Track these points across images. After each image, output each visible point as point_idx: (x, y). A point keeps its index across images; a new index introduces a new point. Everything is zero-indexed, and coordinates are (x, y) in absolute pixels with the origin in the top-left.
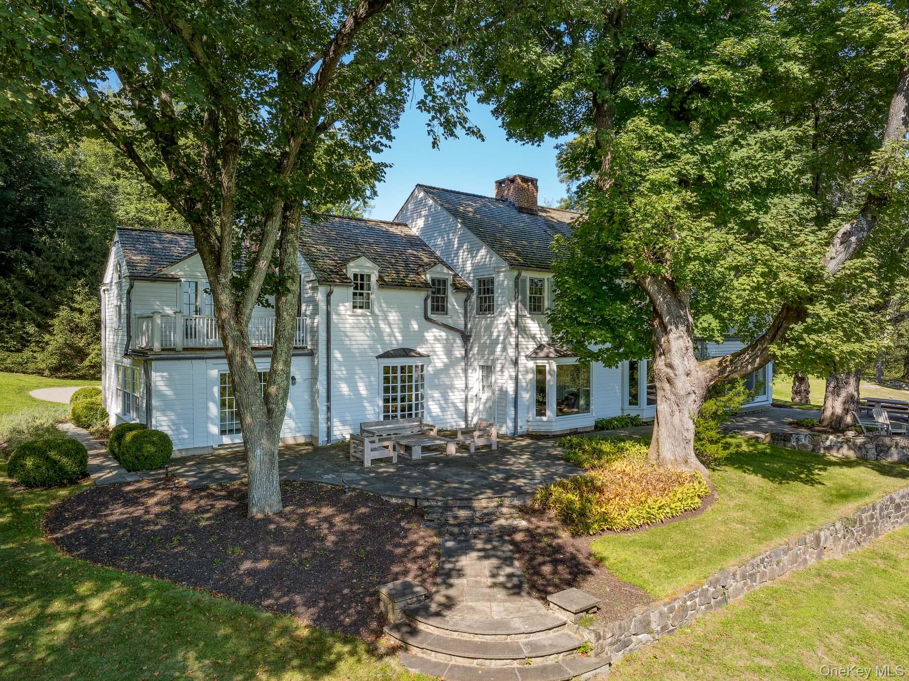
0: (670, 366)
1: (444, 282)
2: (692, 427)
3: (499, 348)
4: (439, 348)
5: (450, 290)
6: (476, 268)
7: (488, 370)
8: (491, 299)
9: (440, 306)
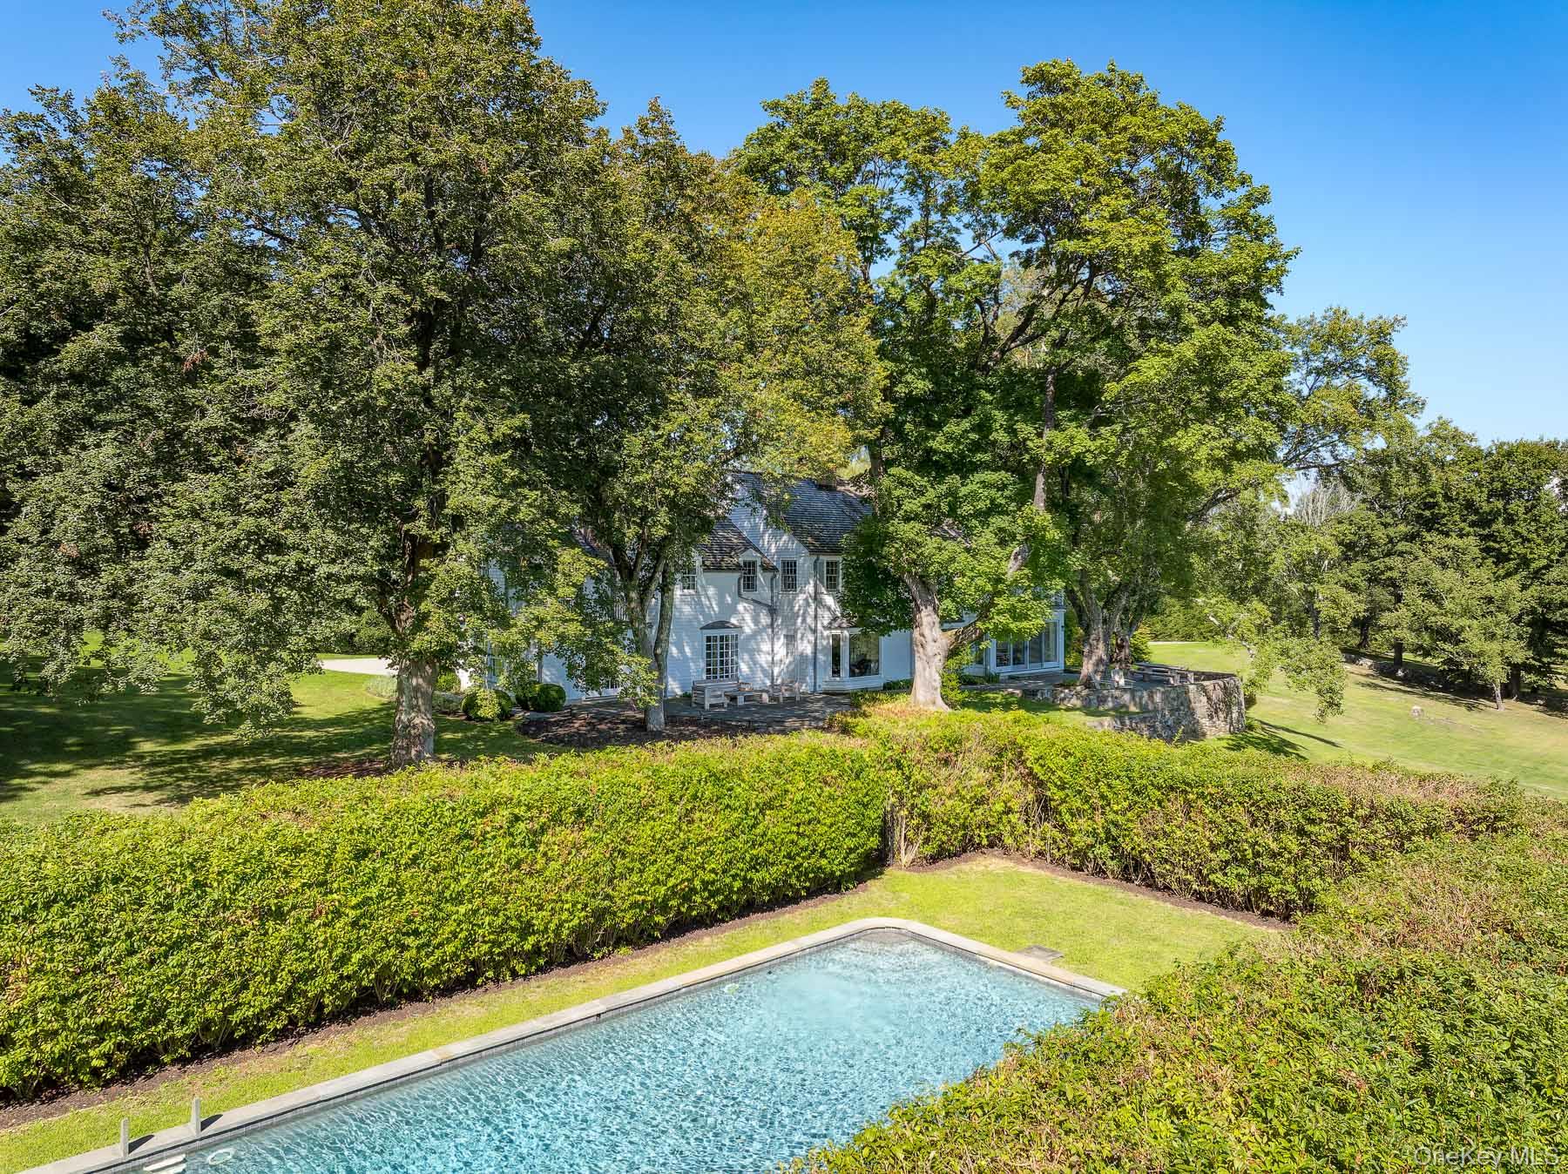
0: (923, 635)
1: (754, 563)
2: (938, 678)
3: (800, 620)
4: (748, 617)
5: (758, 569)
6: (778, 551)
7: (790, 638)
8: (795, 579)
9: (750, 584)
